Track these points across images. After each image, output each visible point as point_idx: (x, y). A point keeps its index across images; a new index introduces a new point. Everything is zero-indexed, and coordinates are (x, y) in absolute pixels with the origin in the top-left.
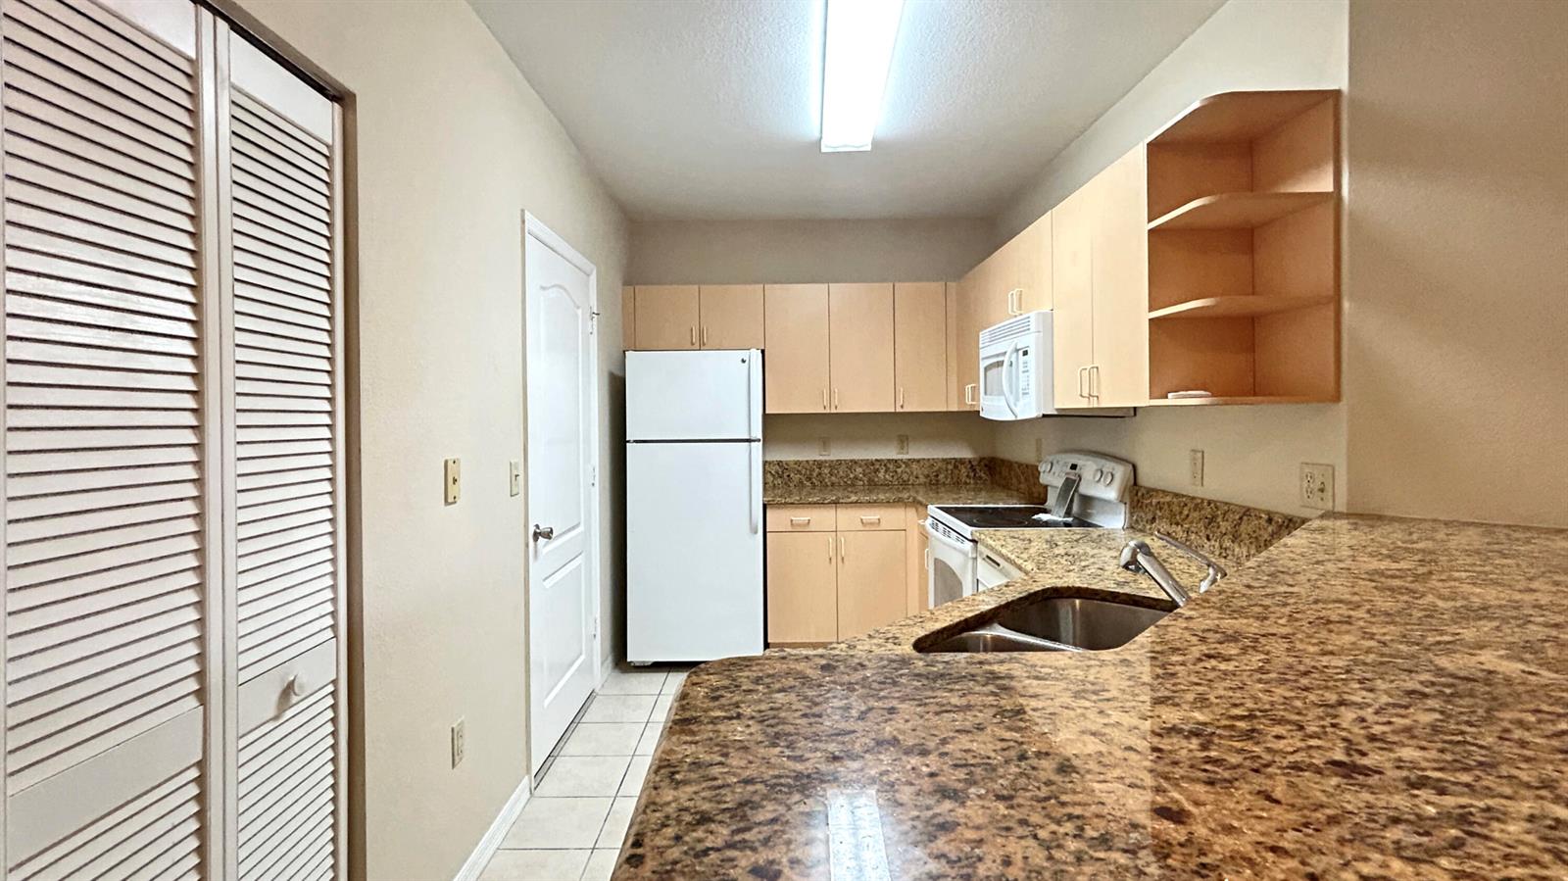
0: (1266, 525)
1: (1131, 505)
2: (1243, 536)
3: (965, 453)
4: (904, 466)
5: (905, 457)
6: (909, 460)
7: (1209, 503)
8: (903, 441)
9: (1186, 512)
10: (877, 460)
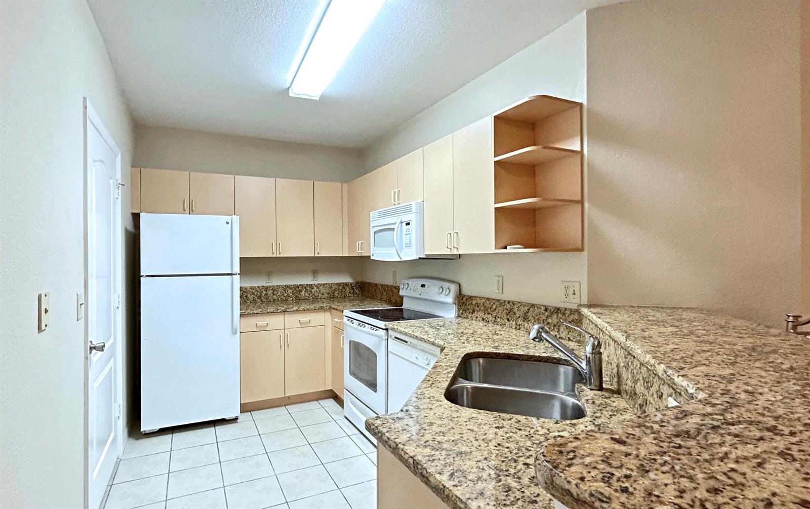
0: (544, 312)
1: (458, 305)
2: (530, 318)
3: (347, 279)
4: (315, 288)
5: (316, 283)
6: (319, 284)
7: (509, 302)
8: (315, 273)
9: (494, 307)
10: (300, 285)
